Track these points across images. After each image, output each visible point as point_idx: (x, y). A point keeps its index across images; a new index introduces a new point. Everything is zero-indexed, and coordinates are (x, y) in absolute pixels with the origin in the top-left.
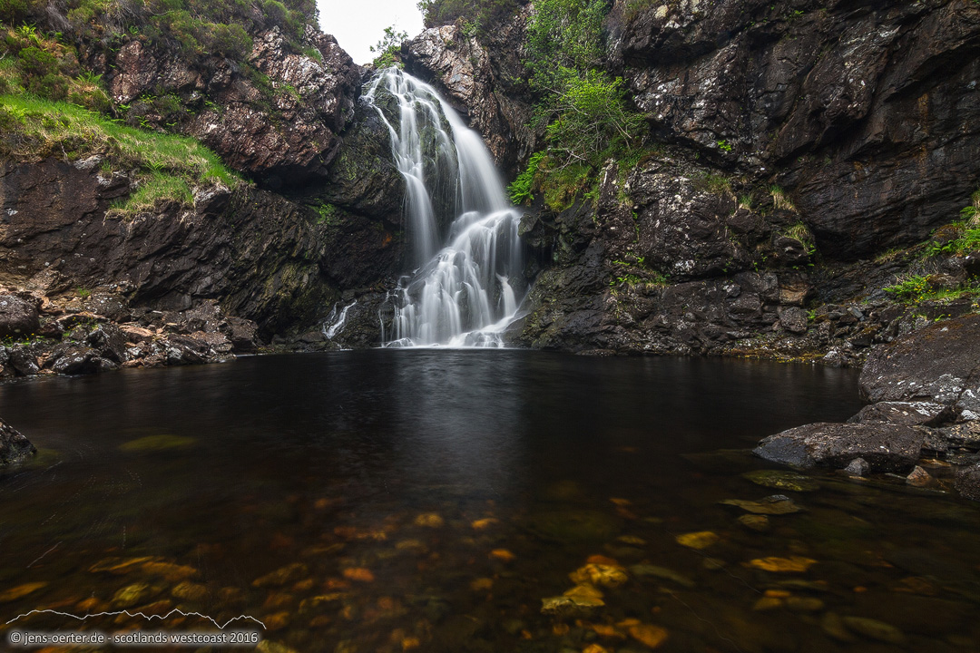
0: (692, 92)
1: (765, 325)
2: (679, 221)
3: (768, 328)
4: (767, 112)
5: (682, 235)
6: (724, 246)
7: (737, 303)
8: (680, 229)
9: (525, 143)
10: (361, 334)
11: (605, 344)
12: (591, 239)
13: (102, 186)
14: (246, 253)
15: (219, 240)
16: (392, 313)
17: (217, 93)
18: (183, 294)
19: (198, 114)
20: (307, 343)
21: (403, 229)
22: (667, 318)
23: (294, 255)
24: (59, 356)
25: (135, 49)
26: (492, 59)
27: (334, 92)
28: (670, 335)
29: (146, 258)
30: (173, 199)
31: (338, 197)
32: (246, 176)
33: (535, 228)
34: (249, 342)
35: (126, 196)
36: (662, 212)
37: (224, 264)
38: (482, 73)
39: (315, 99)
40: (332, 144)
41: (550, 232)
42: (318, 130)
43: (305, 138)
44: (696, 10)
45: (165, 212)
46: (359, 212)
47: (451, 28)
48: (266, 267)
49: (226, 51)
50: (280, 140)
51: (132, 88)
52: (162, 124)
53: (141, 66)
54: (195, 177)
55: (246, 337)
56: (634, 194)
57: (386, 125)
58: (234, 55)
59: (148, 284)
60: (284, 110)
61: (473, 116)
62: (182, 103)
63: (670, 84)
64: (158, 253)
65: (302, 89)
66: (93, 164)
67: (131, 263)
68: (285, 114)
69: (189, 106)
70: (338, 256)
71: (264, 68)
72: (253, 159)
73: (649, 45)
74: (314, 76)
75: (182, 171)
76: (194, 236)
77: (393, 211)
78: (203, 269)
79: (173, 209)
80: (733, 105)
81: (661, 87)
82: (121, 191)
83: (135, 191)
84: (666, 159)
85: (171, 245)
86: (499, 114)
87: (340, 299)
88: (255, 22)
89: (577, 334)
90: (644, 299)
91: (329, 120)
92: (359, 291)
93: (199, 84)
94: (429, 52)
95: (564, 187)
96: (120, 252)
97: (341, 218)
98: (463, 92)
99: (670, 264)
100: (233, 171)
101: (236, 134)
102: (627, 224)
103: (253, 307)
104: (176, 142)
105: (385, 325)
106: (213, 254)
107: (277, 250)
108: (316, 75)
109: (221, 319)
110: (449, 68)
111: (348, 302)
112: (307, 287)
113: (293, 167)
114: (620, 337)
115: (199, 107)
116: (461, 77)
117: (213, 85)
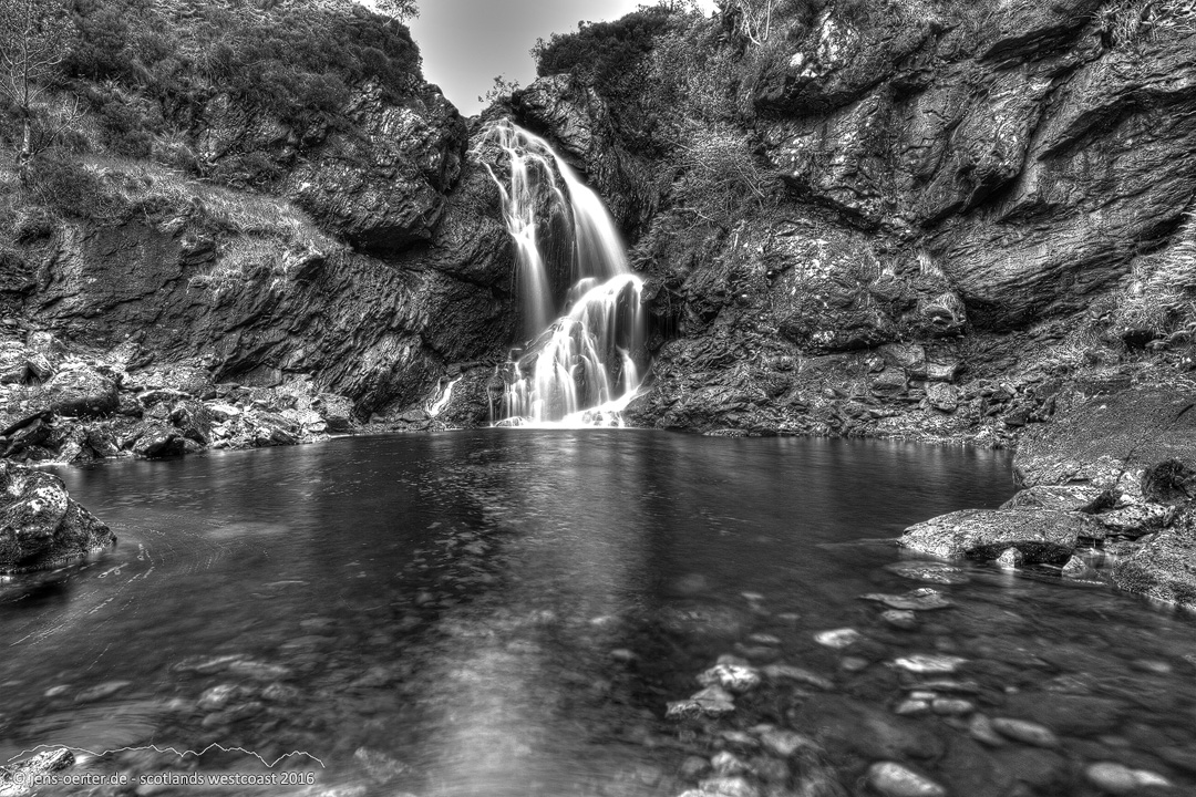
0: (830, 146)
1: (911, 402)
2: (817, 288)
3: (915, 406)
4: (912, 169)
5: (820, 304)
6: (866, 317)
7: (881, 378)
8: (818, 297)
9: (648, 202)
10: (467, 412)
11: (736, 423)
12: (719, 308)
13: (186, 250)
14: (342, 324)
15: (313, 309)
16: (501, 389)
17: (312, 147)
18: (273, 368)
19: (290, 171)
20: (409, 422)
21: (514, 297)
22: (805, 395)
23: (394, 325)
24: (139, 436)
25: (223, 101)
26: (612, 111)
27: (439, 147)
28: (807, 413)
29: (233, 330)
30: (262, 264)
31: (442, 261)
32: (342, 239)
33: (658, 297)
34: (345, 421)
35: (212, 262)
36: (798, 278)
37: (318, 335)
38: (601, 126)
39: (418, 153)
40: (436, 204)
41: (675, 299)
42: (420, 189)
43: (406, 197)
44: (834, 58)
45: (253, 278)
46: (464, 279)
47: (567, 76)
48: (364, 338)
49: (321, 104)
50: (379, 200)
51: (220, 144)
52: (250, 182)
53: (229, 121)
54: (286, 240)
55: (341, 415)
56: (767, 259)
57: (494, 182)
58: (329, 107)
59: (236, 357)
60: (383, 166)
61: (591, 173)
62: (273, 159)
63: (806, 138)
64: (246, 324)
65: (403, 144)
66: (176, 226)
67: (217, 334)
68: (384, 171)
69: (280, 163)
70: (442, 326)
71: (362, 120)
72: (349, 220)
73: (783, 95)
74: (416, 130)
75: (273, 234)
76: (285, 305)
77: (502, 278)
78: (294, 341)
79: (263, 275)
80: (875, 162)
81: (796, 141)
82: (207, 255)
83: (221, 256)
84: (803, 220)
85: (260, 314)
86: (620, 171)
87: (445, 373)
88: (353, 72)
89: (705, 412)
90: (779, 374)
91: (434, 179)
92: (465, 365)
93: (291, 139)
94: (542, 102)
95: (691, 250)
96: (206, 322)
97: (446, 285)
98: (579, 145)
99: (807, 336)
100: (328, 233)
101: (331, 192)
102: (759, 291)
103: (348, 382)
104: (266, 202)
105: (494, 402)
106: (305, 324)
107: (374, 320)
108: (418, 129)
109: (313, 396)
110: (564, 121)
111: (453, 377)
112: (408, 361)
113: (394, 228)
114: (751, 415)
115: (291, 164)
116: (577, 129)
117: (306, 140)
